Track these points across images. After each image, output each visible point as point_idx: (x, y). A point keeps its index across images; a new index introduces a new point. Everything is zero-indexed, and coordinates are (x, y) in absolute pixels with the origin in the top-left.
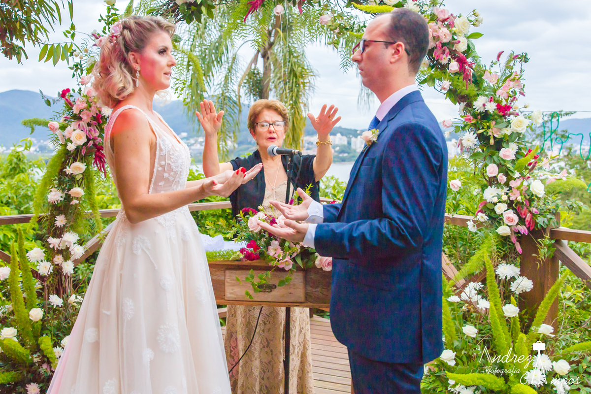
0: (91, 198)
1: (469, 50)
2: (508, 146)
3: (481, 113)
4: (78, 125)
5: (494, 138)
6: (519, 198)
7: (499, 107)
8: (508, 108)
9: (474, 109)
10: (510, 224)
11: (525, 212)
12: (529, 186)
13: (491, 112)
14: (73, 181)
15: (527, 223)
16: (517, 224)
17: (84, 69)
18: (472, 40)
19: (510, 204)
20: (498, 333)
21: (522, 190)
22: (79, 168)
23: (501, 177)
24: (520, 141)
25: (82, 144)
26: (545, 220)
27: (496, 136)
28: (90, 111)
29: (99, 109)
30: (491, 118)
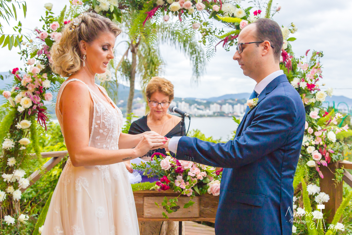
0: (34, 145)
1: (288, 49)
2: (313, 110)
4: (25, 94)
5: (305, 104)
6: (321, 143)
7: (308, 86)
8: (313, 86)
10: (316, 159)
11: (325, 152)
12: (326, 135)
13: (303, 88)
14: (21, 133)
15: (326, 159)
16: (321, 160)
17: (28, 54)
18: (290, 42)
19: (316, 147)
21: (323, 138)
22: (26, 124)
23: (310, 130)
24: (320, 107)
25: (29, 107)
26: (337, 156)
27: (306, 103)
28: (34, 84)
29: (41, 83)
30: (303, 92)
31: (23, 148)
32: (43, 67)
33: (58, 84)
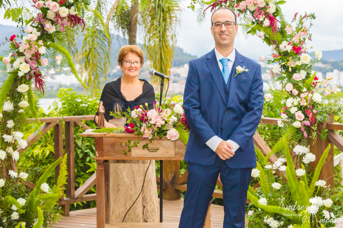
1: (277, 12)
2: (299, 73)
3: (283, 52)
6: (305, 104)
7: (294, 48)
8: (300, 49)
9: (280, 49)
10: (300, 120)
11: (309, 112)
12: (312, 97)
13: (289, 51)
14: (21, 96)
15: (310, 119)
16: (304, 120)
17: (24, 22)
18: (279, 5)
19: (300, 108)
20: (291, 184)
21: (308, 99)
22: (25, 88)
23: (295, 91)
24: (308, 69)
26: (322, 117)
27: (292, 66)
28: (31, 50)
29: (37, 49)
30: (289, 55)
31: (21, 111)
32: (39, 34)
33: (52, 50)
